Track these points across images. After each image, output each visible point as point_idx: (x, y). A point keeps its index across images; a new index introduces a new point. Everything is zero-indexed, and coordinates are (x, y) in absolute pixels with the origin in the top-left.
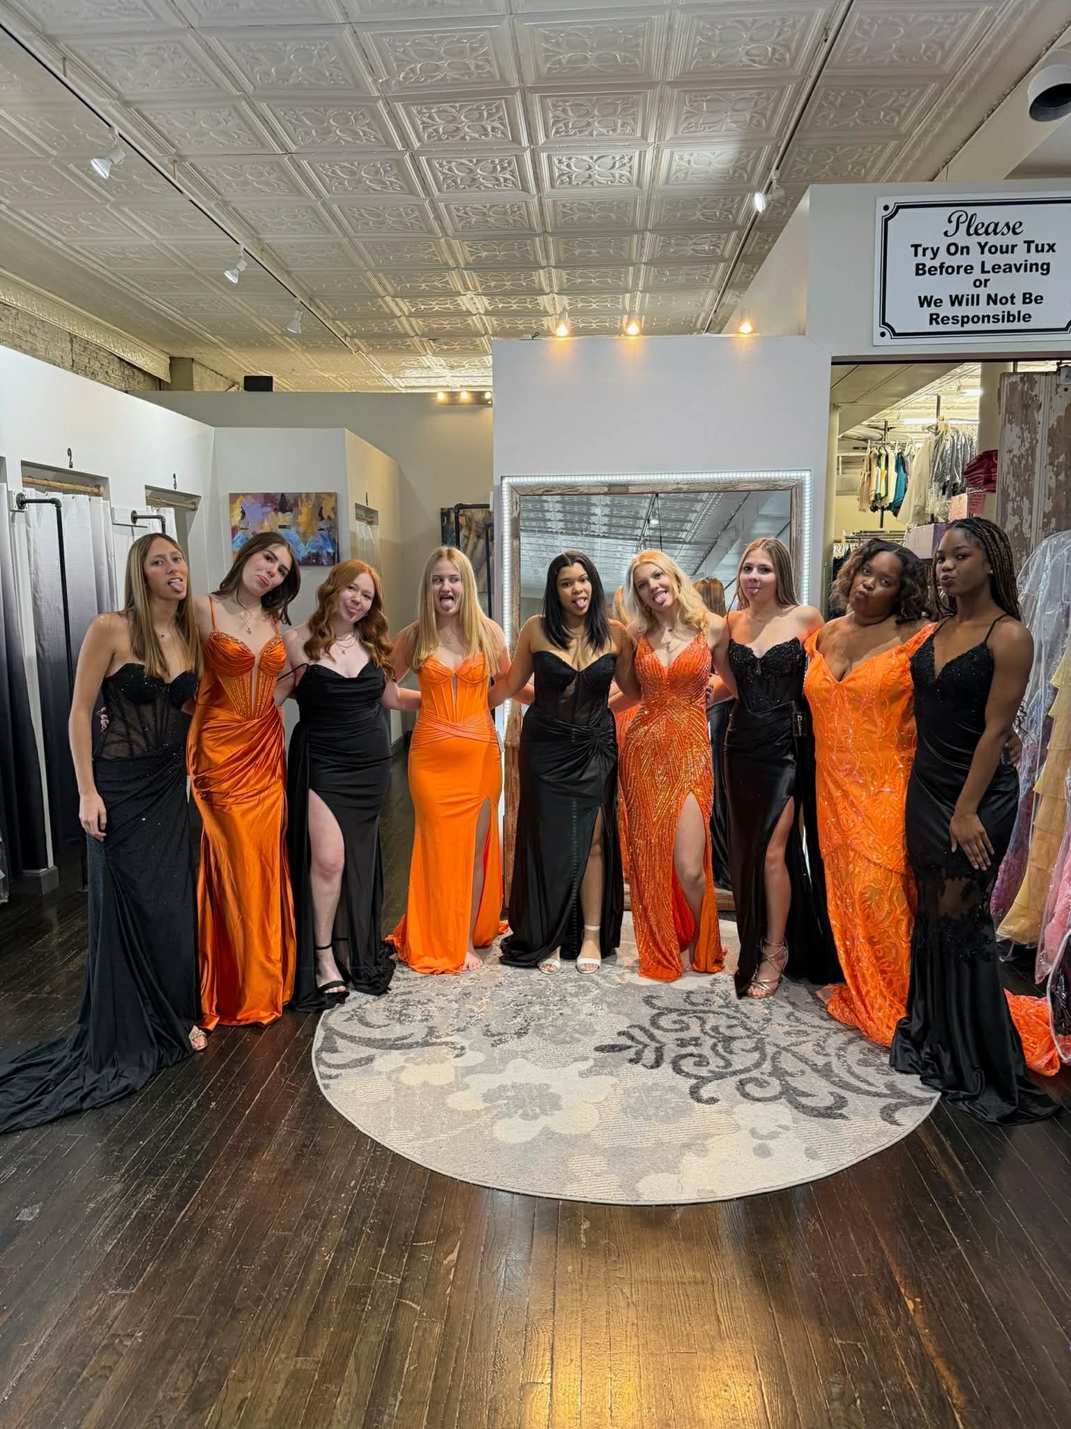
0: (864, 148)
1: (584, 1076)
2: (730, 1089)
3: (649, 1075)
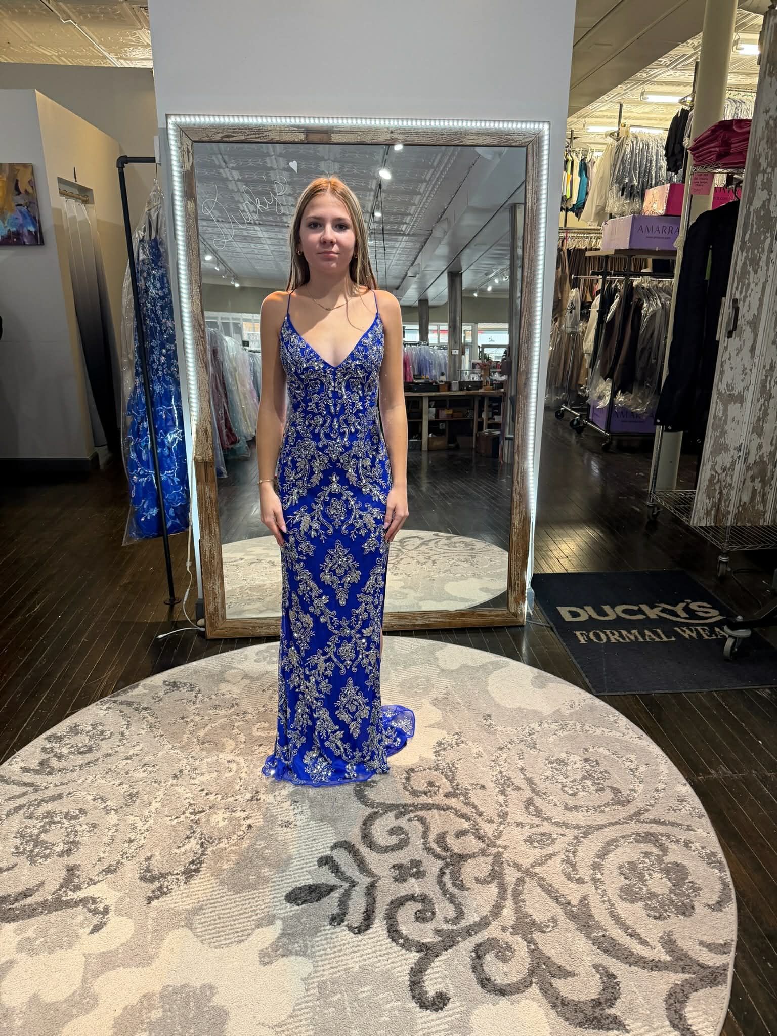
1: (267, 959)
2: (464, 970)
3: (356, 949)
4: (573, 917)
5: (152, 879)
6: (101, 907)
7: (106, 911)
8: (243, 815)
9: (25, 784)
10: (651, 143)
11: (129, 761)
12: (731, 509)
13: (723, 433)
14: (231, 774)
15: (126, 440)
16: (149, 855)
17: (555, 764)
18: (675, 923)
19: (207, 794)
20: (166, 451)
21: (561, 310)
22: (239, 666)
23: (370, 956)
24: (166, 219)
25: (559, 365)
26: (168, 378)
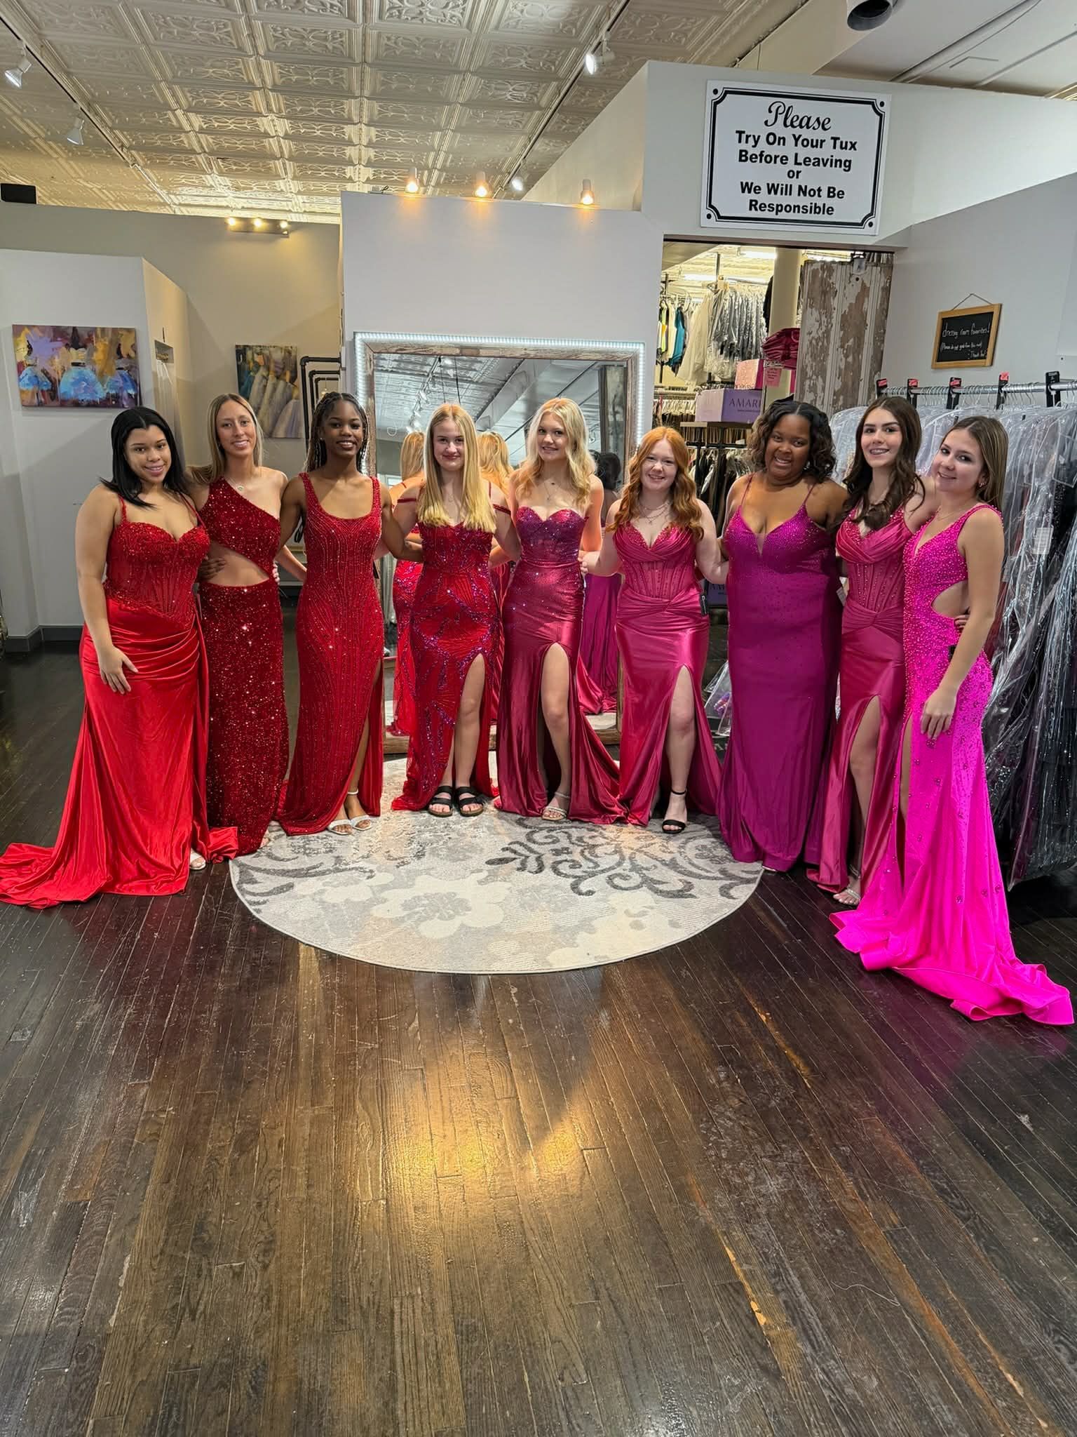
0: (688, 19)
1: (482, 884)
2: (602, 883)
3: (536, 879)
5: (395, 859)
10: (750, 301)
16: (387, 851)
23: (545, 880)
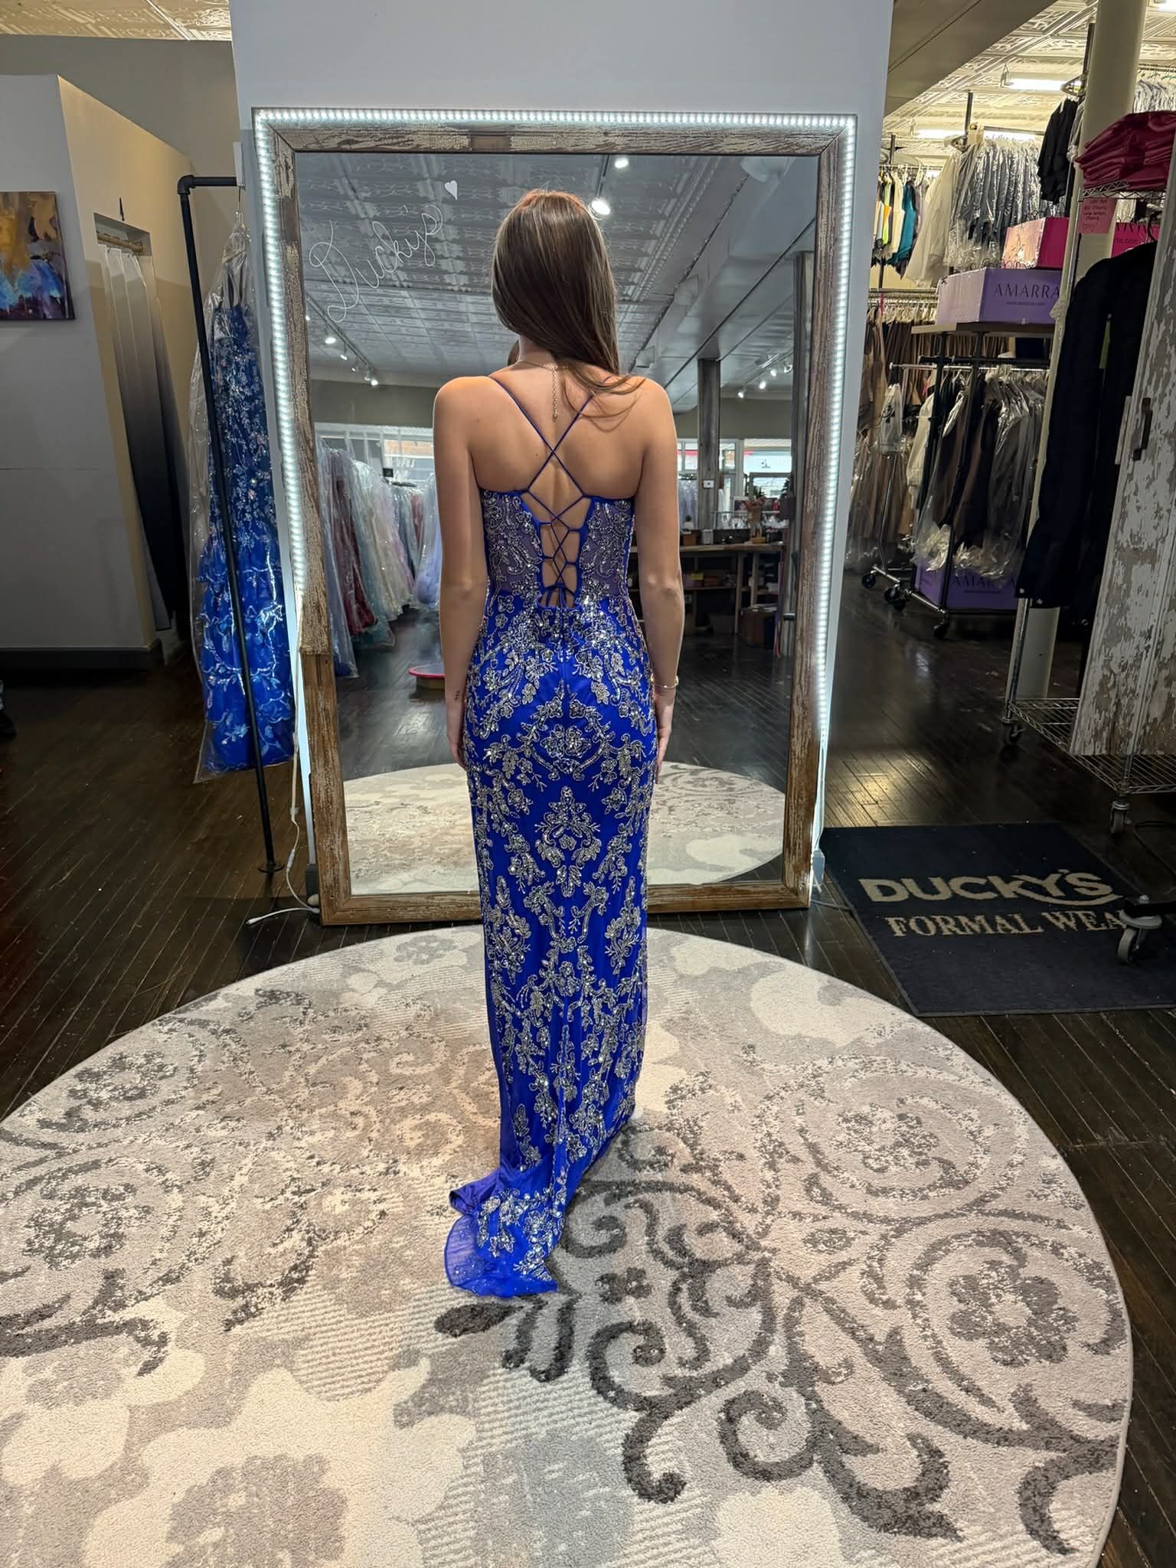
1: (405, 1419)
2: (707, 1439)
3: (541, 1405)
4: (877, 1359)
5: (233, 1293)
6: (155, 1337)
7: (163, 1340)
8: (373, 1196)
9: (44, 1145)
10: (1016, 155)
11: (201, 1112)
12: (1133, 728)
13: (1124, 610)
14: (357, 1133)
15: (199, 619)
16: (229, 1257)
17: (853, 1123)
18: (1036, 1372)
19: (318, 1164)
20: (259, 637)
21: (873, 419)
22: (371, 968)
23: (564, 1415)
24: (254, 274)
25: (869, 503)
26: (260, 525)
